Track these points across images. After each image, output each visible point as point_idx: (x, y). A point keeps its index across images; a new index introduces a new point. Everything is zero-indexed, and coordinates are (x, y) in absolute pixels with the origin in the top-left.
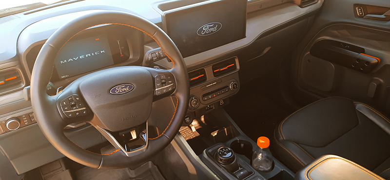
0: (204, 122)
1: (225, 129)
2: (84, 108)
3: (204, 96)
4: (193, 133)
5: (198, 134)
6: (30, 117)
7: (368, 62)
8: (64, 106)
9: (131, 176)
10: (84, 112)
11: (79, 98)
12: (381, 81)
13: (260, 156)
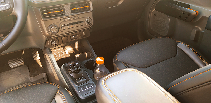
0: (77, 49)
1: (86, 53)
4: (66, 55)
5: (69, 56)
7: (190, 14)
9: (30, 81)
12: (200, 29)
13: (98, 71)
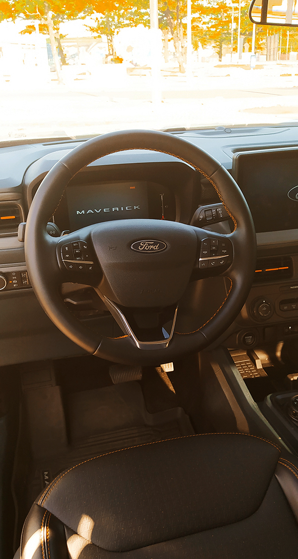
2: (92, 263)
3: (283, 302)
4: (257, 370)
5: (265, 374)
6: (22, 276)
8: (65, 253)
10: (90, 268)
11: (87, 248)
